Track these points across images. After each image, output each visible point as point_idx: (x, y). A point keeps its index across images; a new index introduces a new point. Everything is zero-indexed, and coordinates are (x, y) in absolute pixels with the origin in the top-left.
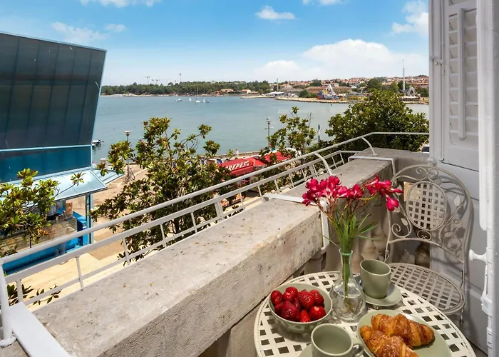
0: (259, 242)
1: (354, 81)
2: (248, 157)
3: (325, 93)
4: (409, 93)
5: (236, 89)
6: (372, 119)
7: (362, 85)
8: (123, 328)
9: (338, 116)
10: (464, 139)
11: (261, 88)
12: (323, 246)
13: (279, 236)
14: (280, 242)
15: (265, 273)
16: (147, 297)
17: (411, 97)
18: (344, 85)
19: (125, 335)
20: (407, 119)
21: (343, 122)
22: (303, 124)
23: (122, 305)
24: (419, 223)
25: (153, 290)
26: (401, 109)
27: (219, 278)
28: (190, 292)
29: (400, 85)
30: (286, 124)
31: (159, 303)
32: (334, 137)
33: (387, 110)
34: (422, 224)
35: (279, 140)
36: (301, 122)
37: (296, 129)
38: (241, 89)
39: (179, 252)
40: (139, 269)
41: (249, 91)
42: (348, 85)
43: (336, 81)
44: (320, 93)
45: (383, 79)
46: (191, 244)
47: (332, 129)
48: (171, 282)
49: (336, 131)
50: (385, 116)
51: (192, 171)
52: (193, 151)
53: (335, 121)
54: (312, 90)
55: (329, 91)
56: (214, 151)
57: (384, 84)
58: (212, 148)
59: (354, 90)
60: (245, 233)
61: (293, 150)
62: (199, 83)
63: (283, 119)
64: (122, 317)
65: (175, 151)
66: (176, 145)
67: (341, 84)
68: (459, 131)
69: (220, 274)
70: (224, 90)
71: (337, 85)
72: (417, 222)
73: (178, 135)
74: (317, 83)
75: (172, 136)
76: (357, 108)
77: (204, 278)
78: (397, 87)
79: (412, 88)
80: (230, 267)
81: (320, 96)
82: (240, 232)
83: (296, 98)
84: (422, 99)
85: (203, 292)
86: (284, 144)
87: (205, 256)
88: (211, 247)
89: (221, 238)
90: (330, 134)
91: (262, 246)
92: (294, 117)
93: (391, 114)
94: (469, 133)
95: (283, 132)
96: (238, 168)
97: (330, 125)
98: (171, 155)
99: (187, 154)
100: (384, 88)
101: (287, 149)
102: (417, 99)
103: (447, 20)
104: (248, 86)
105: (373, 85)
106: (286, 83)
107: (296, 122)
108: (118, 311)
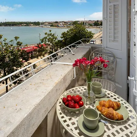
0: (56, 81)
1: (69, 22)
2: (32, 46)
3: (59, 25)
4: (86, 25)
5: (27, 24)
6: (75, 33)
7: (72, 23)
8: (10, 128)
9: (65, 32)
10: (114, 41)
11: (37, 24)
12: (74, 78)
13: (62, 78)
14: (62, 80)
15: (58, 91)
16: (16, 111)
17: (87, 26)
18: (66, 23)
19: (11, 131)
20: (86, 33)
21: (66, 34)
22: (53, 35)
23: (6, 117)
24: (100, 66)
25: (18, 108)
26: (84, 30)
27: (44, 97)
28: (34, 106)
29: (84, 23)
30: (47, 35)
31: (23, 113)
32: (63, 38)
33: (80, 30)
34: (101, 66)
35: (44, 40)
36: (52, 34)
37: (50, 37)
38: (29, 24)
39: (24, 89)
40: (9, 98)
41: (32, 25)
42: (67, 23)
43: (63, 22)
44: (58, 25)
45: (78, 21)
46: (28, 85)
47: (62, 36)
48: (25, 102)
49: (64, 37)
50: (79, 32)
51: (12, 52)
52: (12, 45)
53: (63, 34)
54: (55, 24)
55: (61, 25)
56: (20, 45)
57: (78, 23)
58: (19, 44)
59: (69, 24)
60: (49, 78)
61: (49, 43)
62: (13, 22)
63: (46, 34)
64: (8, 123)
65: (5, 46)
66: (5, 44)
67: (65, 22)
68: (112, 39)
69: (44, 96)
70: (22, 25)
71: (63, 23)
72: (99, 66)
73: (6, 40)
74: (56, 22)
75: (4, 40)
76: (71, 30)
77: (39, 99)
78: (83, 24)
79: (87, 24)
80: (47, 93)
81: (58, 26)
82: (47, 78)
83: (49, 27)
84: (90, 27)
85: (39, 104)
86: (46, 41)
87: (36, 89)
88: (38, 85)
89: (40, 81)
90: (62, 38)
91: (57, 82)
92: (50, 33)
93: (81, 32)
94: (115, 39)
95: (46, 38)
96: (29, 50)
97: (62, 35)
98: (3, 47)
99: (9, 46)
100: (79, 24)
101: (47, 43)
102: (89, 27)
103: (109, 7)
104: (32, 23)
105: (75, 23)
106: (46, 22)
107: (51, 34)
108: (5, 120)
